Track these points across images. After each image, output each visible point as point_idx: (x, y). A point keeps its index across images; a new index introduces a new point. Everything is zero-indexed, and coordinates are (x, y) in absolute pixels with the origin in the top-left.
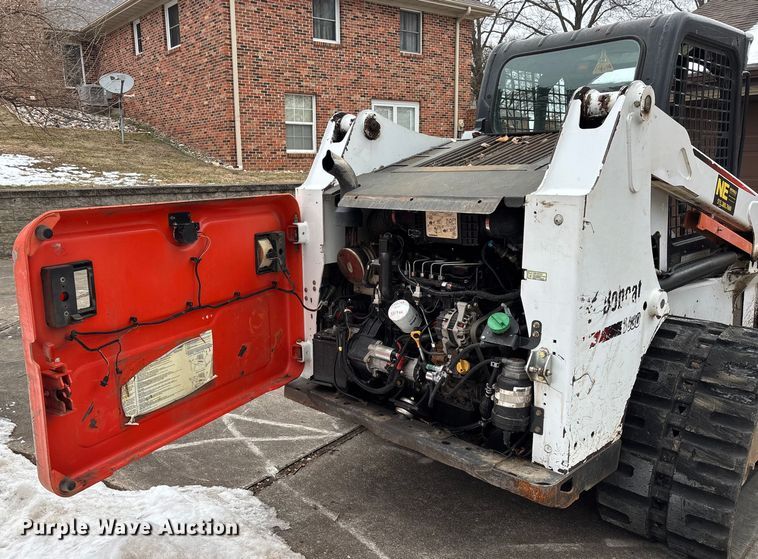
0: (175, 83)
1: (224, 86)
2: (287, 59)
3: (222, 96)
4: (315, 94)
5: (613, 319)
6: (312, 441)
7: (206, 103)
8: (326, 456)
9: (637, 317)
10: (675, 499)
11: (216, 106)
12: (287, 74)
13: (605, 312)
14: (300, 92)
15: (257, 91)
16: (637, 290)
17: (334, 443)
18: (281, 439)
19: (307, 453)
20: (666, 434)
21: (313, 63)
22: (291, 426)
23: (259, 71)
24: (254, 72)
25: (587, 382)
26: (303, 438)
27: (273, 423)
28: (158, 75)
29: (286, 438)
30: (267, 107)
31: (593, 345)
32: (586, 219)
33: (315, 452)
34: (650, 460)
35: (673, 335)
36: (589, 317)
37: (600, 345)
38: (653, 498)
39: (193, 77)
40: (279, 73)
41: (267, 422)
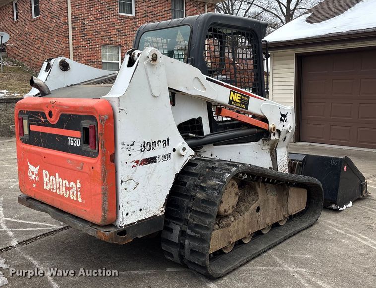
0: (37, 38)
1: (64, 40)
2: (103, 25)
3: (62, 46)
4: (120, 45)
5: (148, 155)
6: (44, 230)
7: (54, 49)
8: (48, 237)
9: (169, 155)
10: (187, 242)
11: (60, 51)
12: (103, 33)
13: (142, 151)
14: (111, 44)
15: (84, 43)
16: (166, 142)
17: (56, 231)
18: (28, 229)
19: (38, 235)
20: (187, 212)
21: (119, 27)
22: (37, 223)
23: (85, 32)
24: (81, 32)
25: (133, 184)
26: (40, 228)
27: (27, 222)
28: (27, 33)
29: (31, 229)
30: (90, 52)
31: (134, 166)
32: (120, 107)
33: (44, 235)
34: (178, 225)
35: (196, 165)
36: (130, 153)
37: (140, 167)
38: (180, 243)
39: (46, 35)
40: (97, 32)
41: (24, 221)
